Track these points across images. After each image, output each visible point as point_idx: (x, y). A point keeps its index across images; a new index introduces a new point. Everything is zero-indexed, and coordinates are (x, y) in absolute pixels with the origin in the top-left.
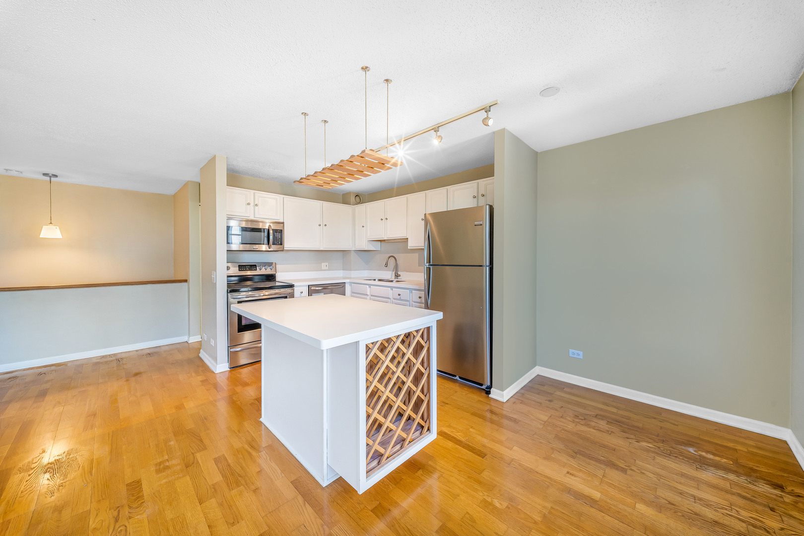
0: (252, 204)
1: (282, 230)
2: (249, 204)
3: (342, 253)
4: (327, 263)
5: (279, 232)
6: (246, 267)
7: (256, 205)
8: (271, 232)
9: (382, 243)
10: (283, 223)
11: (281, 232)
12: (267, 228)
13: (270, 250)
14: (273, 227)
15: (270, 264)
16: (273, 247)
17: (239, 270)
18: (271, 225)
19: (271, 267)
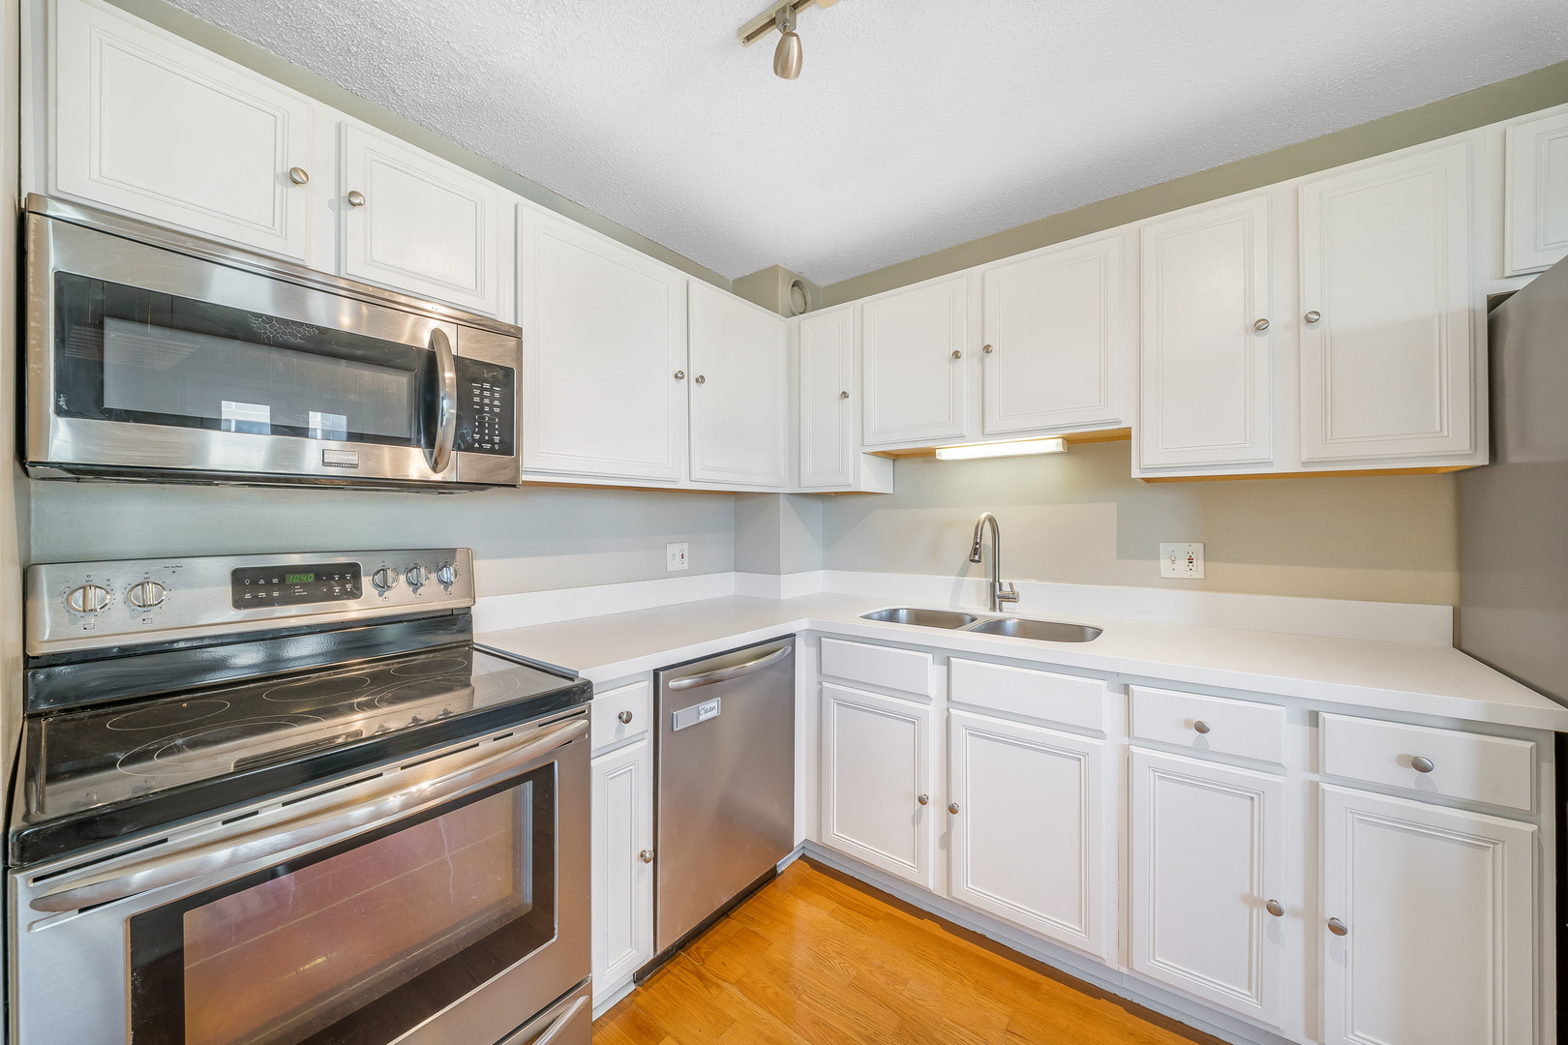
0: (322, 186)
1: (508, 373)
2: (295, 178)
3: (730, 505)
4: (685, 546)
5: (494, 382)
6: (291, 579)
7: (352, 199)
8: (448, 375)
9: (904, 466)
10: (515, 333)
11: (506, 378)
12: (425, 345)
13: (438, 477)
14: (460, 343)
15: (441, 558)
16: (459, 466)
17: (238, 603)
18: (449, 330)
19: (447, 574)
